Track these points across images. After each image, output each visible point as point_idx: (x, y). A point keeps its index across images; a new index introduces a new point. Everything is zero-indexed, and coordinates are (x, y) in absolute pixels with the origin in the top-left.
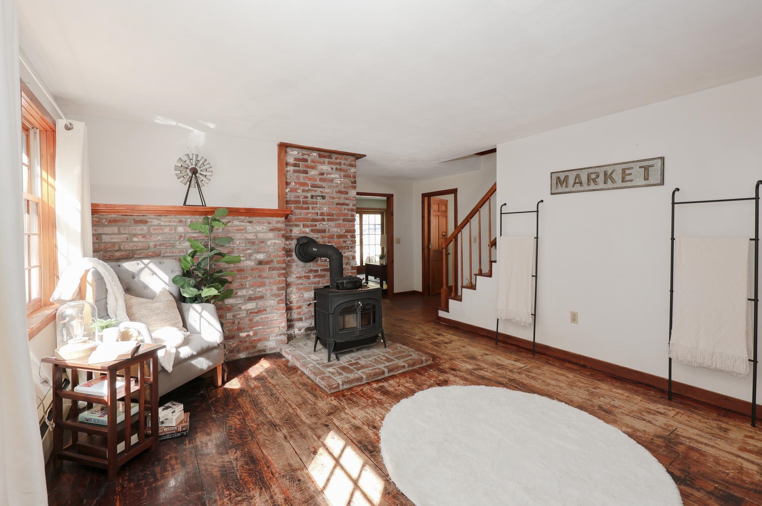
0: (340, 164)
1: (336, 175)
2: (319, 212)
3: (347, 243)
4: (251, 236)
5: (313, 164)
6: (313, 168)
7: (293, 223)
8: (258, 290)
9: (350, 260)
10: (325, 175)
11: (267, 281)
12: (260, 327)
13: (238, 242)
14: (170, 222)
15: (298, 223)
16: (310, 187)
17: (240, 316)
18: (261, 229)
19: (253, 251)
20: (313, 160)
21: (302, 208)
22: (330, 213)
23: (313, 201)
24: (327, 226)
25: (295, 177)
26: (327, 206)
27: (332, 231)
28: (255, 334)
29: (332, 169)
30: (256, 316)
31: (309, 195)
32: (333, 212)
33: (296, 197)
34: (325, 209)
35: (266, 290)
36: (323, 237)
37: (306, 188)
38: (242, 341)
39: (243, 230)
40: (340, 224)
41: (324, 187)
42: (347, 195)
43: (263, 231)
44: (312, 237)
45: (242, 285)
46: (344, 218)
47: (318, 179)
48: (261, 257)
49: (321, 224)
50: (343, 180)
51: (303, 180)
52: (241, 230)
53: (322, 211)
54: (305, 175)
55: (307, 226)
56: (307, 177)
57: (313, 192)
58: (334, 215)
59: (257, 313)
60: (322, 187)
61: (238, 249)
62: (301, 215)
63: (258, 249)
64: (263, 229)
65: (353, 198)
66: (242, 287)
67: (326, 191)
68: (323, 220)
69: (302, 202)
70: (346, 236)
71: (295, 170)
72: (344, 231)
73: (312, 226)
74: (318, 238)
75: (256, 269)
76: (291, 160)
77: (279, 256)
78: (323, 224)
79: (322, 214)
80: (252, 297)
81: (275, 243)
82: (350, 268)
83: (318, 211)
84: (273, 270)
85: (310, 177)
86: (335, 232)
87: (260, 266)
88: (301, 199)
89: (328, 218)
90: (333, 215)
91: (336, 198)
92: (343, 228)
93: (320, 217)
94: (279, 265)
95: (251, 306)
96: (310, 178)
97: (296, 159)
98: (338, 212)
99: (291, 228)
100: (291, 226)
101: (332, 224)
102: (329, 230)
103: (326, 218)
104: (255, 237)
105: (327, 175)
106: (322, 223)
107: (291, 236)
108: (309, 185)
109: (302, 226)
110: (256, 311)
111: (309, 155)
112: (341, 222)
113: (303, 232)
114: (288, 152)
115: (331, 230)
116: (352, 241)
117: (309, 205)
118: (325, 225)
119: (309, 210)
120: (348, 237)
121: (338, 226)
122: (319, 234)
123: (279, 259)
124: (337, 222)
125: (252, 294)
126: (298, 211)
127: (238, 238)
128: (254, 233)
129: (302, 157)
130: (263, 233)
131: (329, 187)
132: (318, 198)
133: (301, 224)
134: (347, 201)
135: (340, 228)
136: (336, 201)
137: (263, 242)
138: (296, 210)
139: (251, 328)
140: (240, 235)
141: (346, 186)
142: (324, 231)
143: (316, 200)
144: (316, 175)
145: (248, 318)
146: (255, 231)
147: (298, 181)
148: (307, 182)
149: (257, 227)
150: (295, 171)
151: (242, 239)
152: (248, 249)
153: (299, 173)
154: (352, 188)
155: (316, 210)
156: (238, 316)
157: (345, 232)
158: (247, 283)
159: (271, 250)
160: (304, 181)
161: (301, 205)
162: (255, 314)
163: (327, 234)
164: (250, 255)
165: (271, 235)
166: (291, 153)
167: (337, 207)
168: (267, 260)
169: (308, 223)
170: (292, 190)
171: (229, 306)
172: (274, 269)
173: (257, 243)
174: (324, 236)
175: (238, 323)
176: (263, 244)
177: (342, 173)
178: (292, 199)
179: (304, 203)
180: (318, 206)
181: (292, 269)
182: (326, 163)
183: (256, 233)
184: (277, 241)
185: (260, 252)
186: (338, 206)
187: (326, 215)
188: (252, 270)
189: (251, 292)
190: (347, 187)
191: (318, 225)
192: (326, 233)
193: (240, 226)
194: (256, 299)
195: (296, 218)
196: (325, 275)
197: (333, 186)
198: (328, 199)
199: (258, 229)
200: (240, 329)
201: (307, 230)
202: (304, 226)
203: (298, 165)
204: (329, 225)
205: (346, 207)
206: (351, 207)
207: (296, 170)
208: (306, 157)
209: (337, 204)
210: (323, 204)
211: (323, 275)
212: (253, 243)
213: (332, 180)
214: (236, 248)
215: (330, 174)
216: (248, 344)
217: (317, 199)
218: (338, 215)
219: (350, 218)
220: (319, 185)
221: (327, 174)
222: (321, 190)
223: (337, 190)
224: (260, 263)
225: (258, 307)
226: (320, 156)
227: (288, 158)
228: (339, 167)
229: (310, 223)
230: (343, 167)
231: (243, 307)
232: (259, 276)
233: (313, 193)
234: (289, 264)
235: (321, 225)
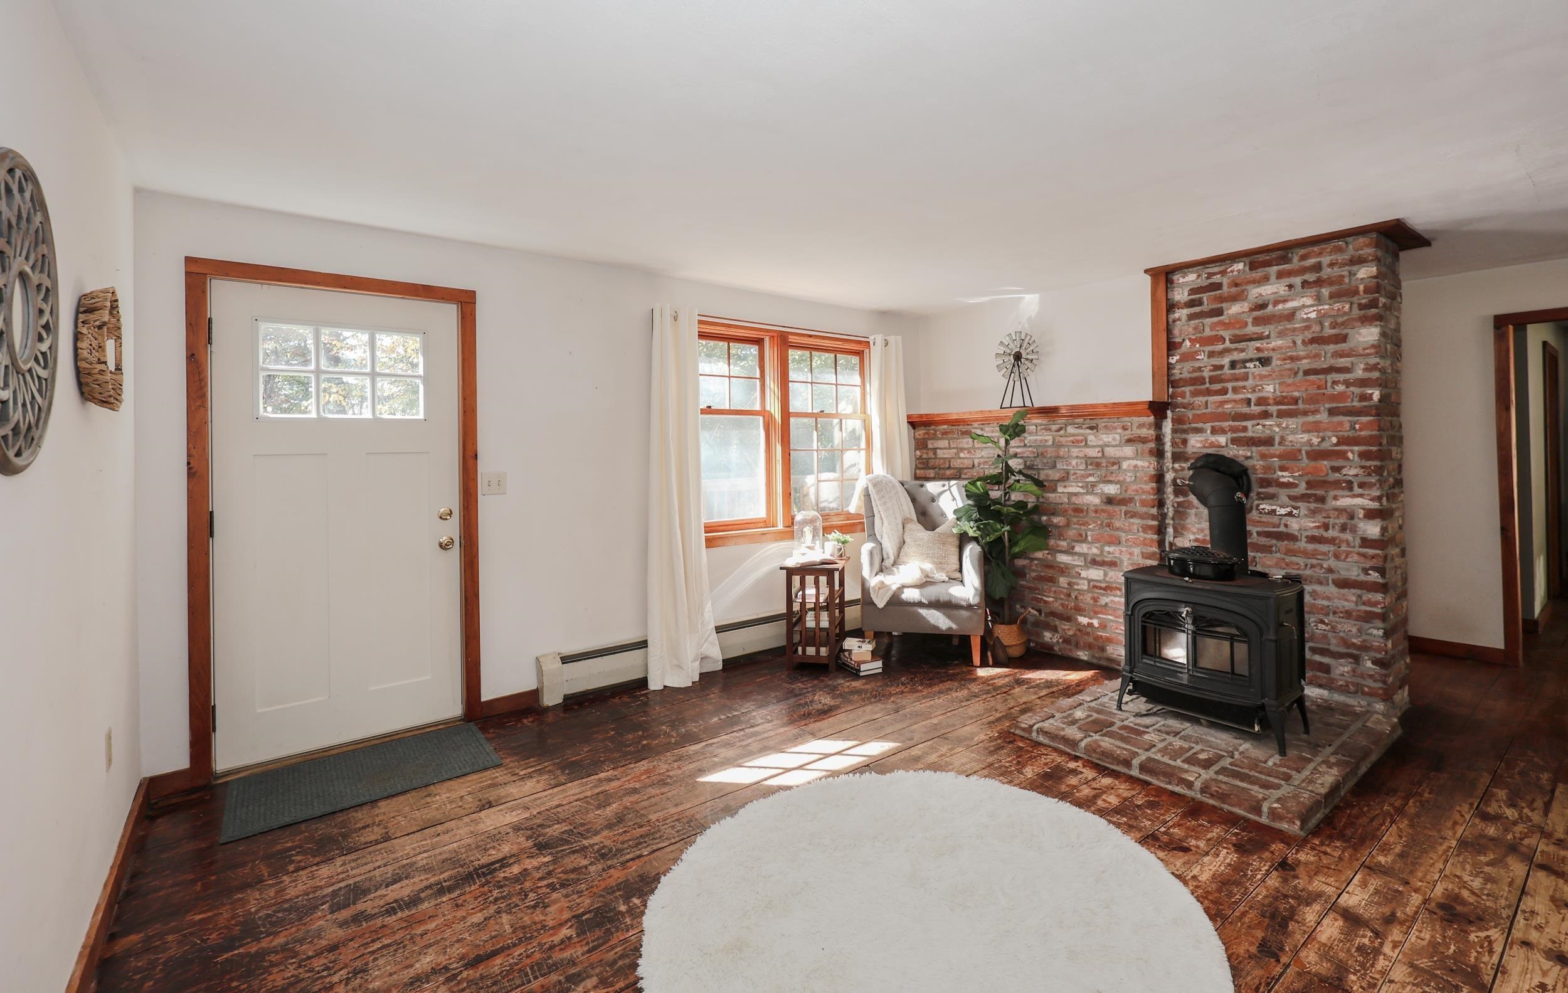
0: (1318, 267)
1: (1305, 299)
2: (1253, 397)
3: (1344, 471)
4: (1093, 453)
5: (1234, 290)
6: (1234, 299)
7: (1188, 426)
8: (1107, 549)
9: (1356, 520)
10: (1270, 307)
11: (1123, 536)
12: (1110, 617)
13: (1074, 462)
14: (993, 432)
15: (1200, 425)
16: (1228, 344)
17: (1079, 587)
18: (1110, 440)
19: (1097, 479)
20: (1233, 281)
21: (1209, 392)
22: (1285, 397)
23: (1235, 374)
24: (1277, 429)
25: (1191, 329)
26: (1277, 381)
27: (1291, 442)
28: (1103, 626)
29: (1290, 286)
30: (1103, 595)
31: (1226, 361)
32: (1296, 394)
33: (1194, 371)
34: (1270, 388)
35: (1121, 552)
36: (1263, 456)
37: (1219, 347)
38: (1082, 630)
39: (1082, 441)
40: (1320, 422)
41: (1268, 337)
42: (1344, 345)
43: (1114, 443)
44: (1235, 456)
45: (1081, 535)
46: (1335, 405)
47: (1250, 320)
48: (1111, 489)
49: (1258, 424)
50: (1326, 307)
51: (1211, 330)
52: (1078, 441)
53: (1261, 395)
54: (1215, 319)
55: (1223, 431)
56: (1221, 323)
57: (1235, 353)
58: (1300, 402)
59: (1105, 589)
60: (1260, 337)
61: (1075, 474)
62: (1207, 408)
63: (1105, 477)
64: (1114, 439)
65: (1365, 349)
66: (1082, 539)
67: (1273, 343)
68: (1266, 415)
69: (1207, 380)
70: (1342, 455)
71: (1191, 314)
72: (1334, 440)
73: (1233, 430)
74: (1251, 457)
75: (1103, 511)
76: (1180, 295)
77: (1144, 492)
78: (1264, 426)
79: (1261, 401)
80: (1098, 559)
81: (1136, 466)
82: (1358, 542)
83: (1249, 396)
84: (1132, 517)
85: (1227, 321)
86: (1304, 444)
87: (1109, 508)
88: (1206, 374)
89: (1279, 411)
90: (1296, 401)
91: (1305, 358)
92: (1329, 433)
93: (1255, 409)
94: (1144, 509)
95: (1095, 574)
96: (1230, 323)
97: (1193, 291)
98: (1313, 391)
99: (1184, 436)
100: (1185, 431)
101: (1292, 423)
102: (1283, 439)
103: (1273, 409)
104: (1100, 455)
105: (1274, 306)
106: (1261, 422)
107: (1184, 452)
108: (1227, 339)
109: (1209, 432)
110: (1103, 585)
111: (1223, 273)
112: (1323, 417)
113: (1212, 445)
114: (1176, 281)
115: (1290, 438)
116: (1362, 467)
117: (1226, 385)
118: (1271, 426)
119: (1228, 396)
120: (1350, 455)
121: (1315, 428)
122: (1254, 449)
123: (1144, 497)
124: (1310, 419)
125: (1097, 555)
126: (1200, 400)
127: (1074, 455)
128: (1100, 446)
129: (1206, 283)
130: (1113, 446)
131: (1281, 334)
132: (1248, 365)
133: (1208, 426)
134: (1343, 360)
135: (1321, 434)
136: (1305, 364)
137: (1114, 464)
138: (1195, 399)
139: (1096, 613)
140: (1076, 450)
141: (1340, 320)
142: (1268, 441)
143: (1243, 370)
144: (1243, 312)
145: (1090, 595)
146: (1101, 443)
147: (1199, 335)
148: (1222, 333)
149: (1104, 436)
150: (1191, 317)
151: (1081, 458)
152: (1090, 475)
153: (1199, 318)
154: (1362, 323)
155: (1244, 393)
156: (1076, 587)
157: (1337, 444)
158: (1089, 533)
159: (1128, 480)
160: (1214, 333)
161: (1208, 385)
162: (1102, 591)
163: (1277, 449)
164: (1094, 485)
165: (1129, 451)
166: (1181, 280)
167: (1306, 381)
168: (1121, 497)
169: (1226, 424)
170: (1187, 357)
171: (1062, 566)
172: (1134, 515)
173: (1104, 465)
174: (1267, 452)
175: (1076, 597)
176: (1116, 467)
177: (1323, 290)
178: (1186, 375)
179: (1213, 380)
180: (1250, 383)
181: (1188, 521)
182: (1273, 278)
183: (1102, 448)
184: (1140, 463)
185: (1110, 482)
186: (1312, 378)
187: (1271, 401)
188: (1096, 512)
189: (1095, 551)
190: (1343, 324)
191: (1250, 427)
192: (1273, 445)
193: (1078, 435)
194: (1103, 564)
195: (1194, 415)
196: (1271, 546)
197: (1294, 330)
198: (1279, 363)
199: (1106, 440)
200: (1079, 610)
201: (1222, 440)
202: (1214, 431)
203: (1197, 303)
204: (1284, 425)
205: (1341, 377)
206: (1359, 373)
207: (1195, 313)
208: (1217, 279)
209: (1307, 373)
210: (1262, 377)
211: (1264, 546)
212: (1098, 465)
213: (1291, 315)
214: (1072, 472)
215: (1285, 301)
216: (1091, 640)
217: (1245, 367)
218: (1312, 400)
219: (1356, 404)
220: (1254, 334)
221: (1276, 303)
222: (1259, 345)
223: (1308, 335)
224: (1110, 500)
225: (1107, 579)
226: (1253, 267)
227: (1176, 293)
228: (1311, 277)
229: (1231, 423)
230: (1327, 272)
231: (1084, 574)
232: (1108, 525)
233: (1236, 356)
234: (1181, 509)
235: (1260, 427)
